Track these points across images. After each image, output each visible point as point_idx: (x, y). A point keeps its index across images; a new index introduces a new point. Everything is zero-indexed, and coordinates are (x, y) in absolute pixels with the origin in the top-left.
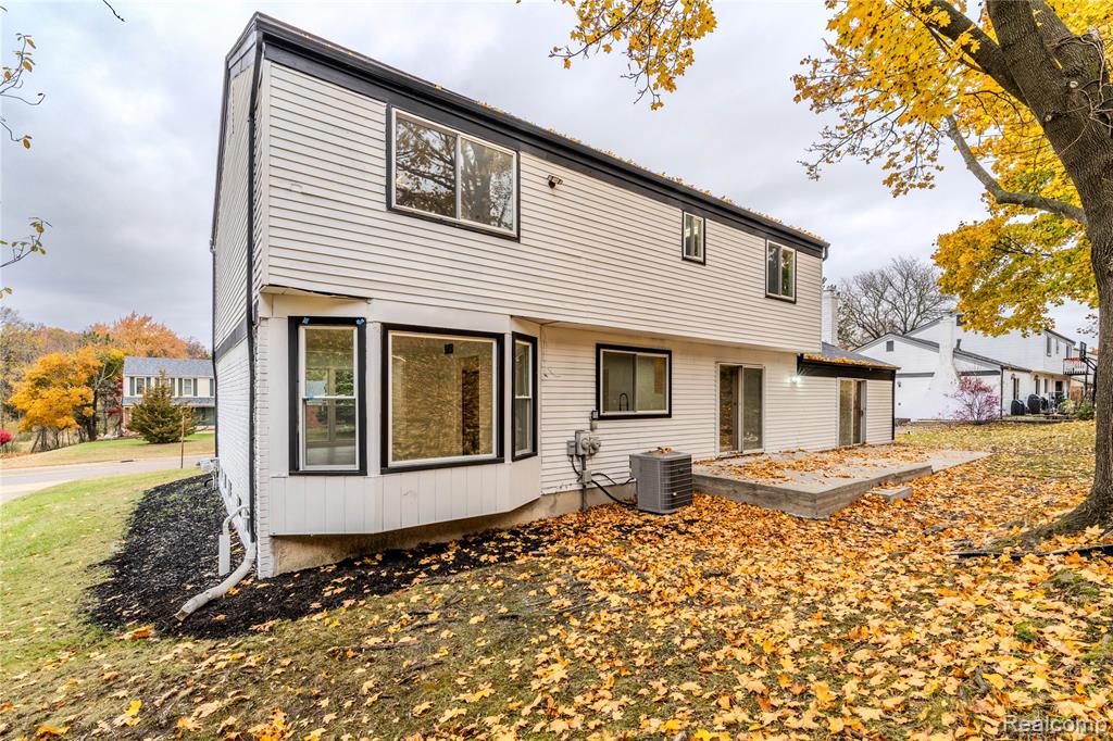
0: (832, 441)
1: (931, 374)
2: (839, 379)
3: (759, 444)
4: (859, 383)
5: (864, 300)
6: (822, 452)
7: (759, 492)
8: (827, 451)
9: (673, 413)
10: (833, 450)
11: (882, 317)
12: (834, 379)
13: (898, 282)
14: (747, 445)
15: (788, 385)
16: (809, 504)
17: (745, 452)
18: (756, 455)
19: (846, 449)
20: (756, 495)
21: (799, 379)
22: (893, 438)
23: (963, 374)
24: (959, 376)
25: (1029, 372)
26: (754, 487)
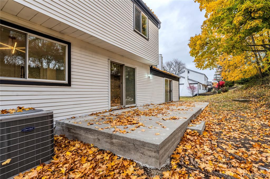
0: (163, 100)
1: (183, 84)
2: (165, 78)
3: (134, 102)
4: (170, 81)
5: (167, 68)
6: (160, 105)
7: (114, 141)
8: (161, 104)
9: (72, 83)
10: (163, 104)
11: (171, 72)
12: (163, 78)
13: (174, 64)
14: (127, 103)
15: (146, 78)
16: (153, 154)
17: (127, 106)
18: (132, 107)
19: (167, 103)
20: (112, 143)
21: (151, 76)
22: (179, 99)
23: (190, 84)
24: (189, 85)
25: (202, 84)
26: (110, 136)
